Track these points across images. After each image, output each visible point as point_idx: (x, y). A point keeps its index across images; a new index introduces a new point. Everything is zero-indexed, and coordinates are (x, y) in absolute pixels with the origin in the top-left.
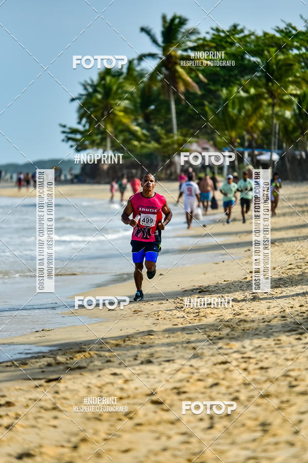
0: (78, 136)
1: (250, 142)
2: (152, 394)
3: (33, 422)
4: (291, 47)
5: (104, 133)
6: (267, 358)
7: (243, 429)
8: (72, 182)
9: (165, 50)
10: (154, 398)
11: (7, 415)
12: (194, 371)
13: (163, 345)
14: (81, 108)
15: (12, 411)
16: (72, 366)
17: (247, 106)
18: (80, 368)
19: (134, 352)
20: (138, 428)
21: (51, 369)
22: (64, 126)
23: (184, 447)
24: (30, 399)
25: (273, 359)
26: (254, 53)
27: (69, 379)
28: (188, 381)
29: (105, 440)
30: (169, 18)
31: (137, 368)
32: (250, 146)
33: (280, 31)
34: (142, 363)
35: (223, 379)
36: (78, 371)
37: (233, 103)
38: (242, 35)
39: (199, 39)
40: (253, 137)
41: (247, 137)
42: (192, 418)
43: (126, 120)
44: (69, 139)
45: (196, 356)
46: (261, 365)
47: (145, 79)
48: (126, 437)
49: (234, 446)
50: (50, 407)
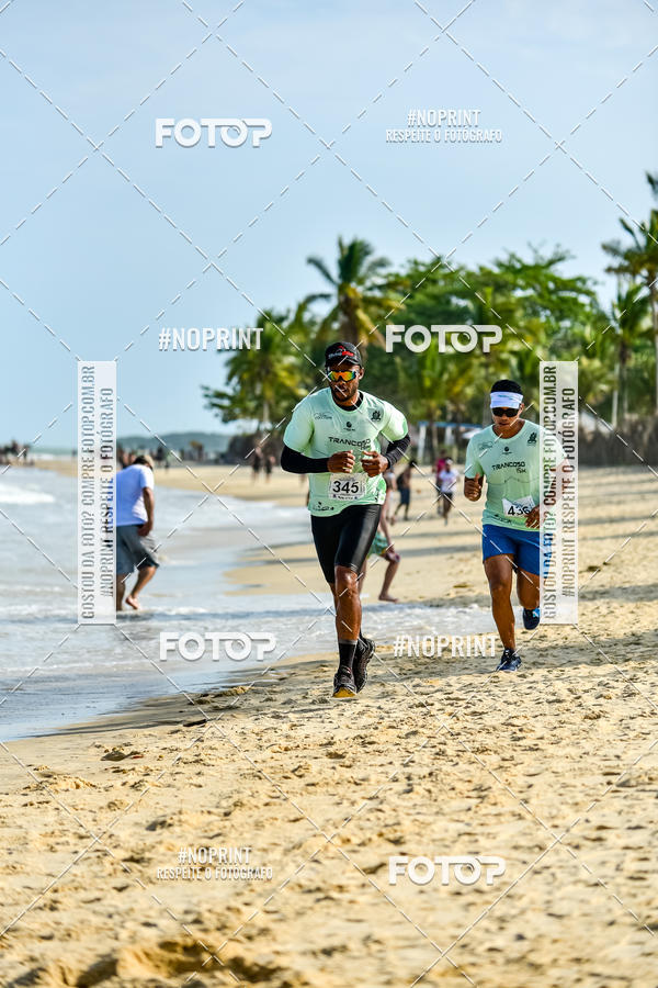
0: (226, 403)
1: (455, 414)
3: (170, 780)
4: (515, 286)
5: (260, 397)
6: (480, 700)
7: (452, 794)
8: (216, 462)
9: (341, 289)
10: (332, 749)
11: (133, 769)
12: (383, 714)
14: (229, 363)
15: (140, 765)
16: (221, 706)
17: (452, 367)
18: (231, 708)
19: (302, 688)
20: (310, 788)
21: (192, 708)
22: (207, 389)
23: (372, 816)
24: (165, 749)
25: (489, 701)
26: (463, 294)
28: (377, 728)
29: (267, 804)
30: (347, 242)
32: (454, 420)
33: (500, 265)
34: (314, 703)
35: (423, 726)
36: (229, 713)
37: (433, 362)
38: (447, 270)
39: (390, 275)
40: (458, 410)
41: (451, 407)
42: (382, 778)
43: (289, 383)
44: (214, 405)
45: (385, 695)
46: (473, 709)
47: (316, 328)
48: (295, 800)
49: (440, 817)
50: (191, 759)
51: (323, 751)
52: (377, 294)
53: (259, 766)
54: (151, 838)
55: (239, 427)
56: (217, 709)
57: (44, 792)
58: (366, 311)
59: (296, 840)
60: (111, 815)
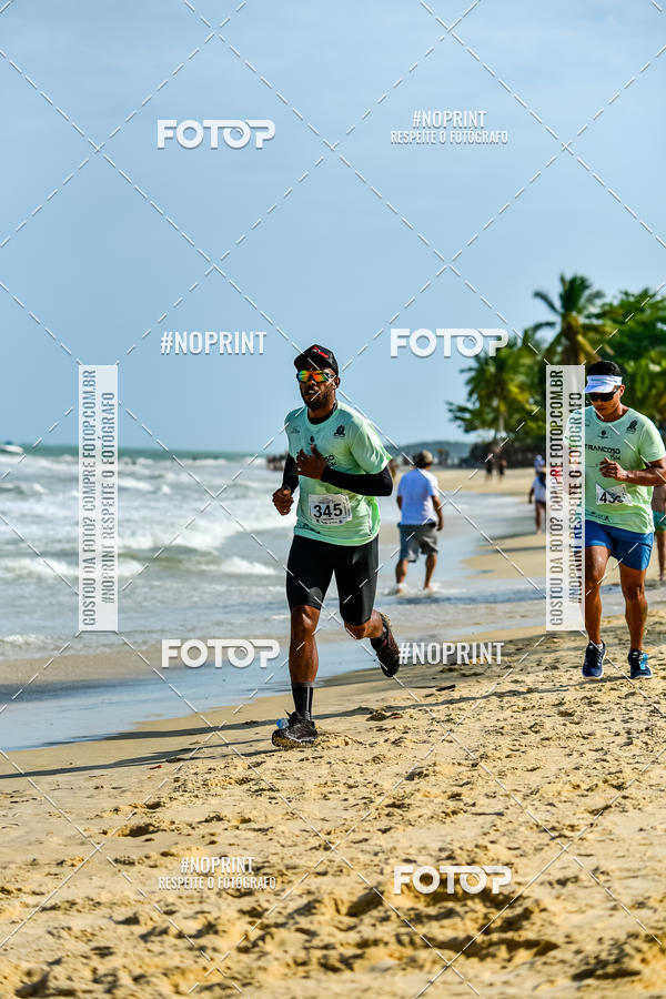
0: (467, 416)
2: (561, 704)
3: (425, 737)
5: (497, 410)
9: (565, 317)
10: (562, 709)
11: (394, 728)
13: (569, 649)
14: (469, 382)
15: (399, 724)
16: (468, 673)
17: (659, 384)
18: (475, 674)
19: (537, 657)
20: (546, 742)
21: (444, 675)
22: (451, 404)
23: (598, 766)
27: (464, 687)
29: (508, 757)
30: (568, 277)
31: (541, 675)
34: (546, 669)
36: (475, 678)
37: (642, 379)
38: (653, 300)
39: (604, 305)
42: (606, 733)
43: (522, 398)
44: (457, 418)
48: (532, 753)
49: (656, 765)
50: (443, 718)
51: (555, 710)
52: (595, 322)
53: (500, 724)
54: (410, 786)
55: (479, 436)
56: (464, 675)
57: (319, 748)
58: (584, 335)
59: (534, 787)
60: (376, 767)
